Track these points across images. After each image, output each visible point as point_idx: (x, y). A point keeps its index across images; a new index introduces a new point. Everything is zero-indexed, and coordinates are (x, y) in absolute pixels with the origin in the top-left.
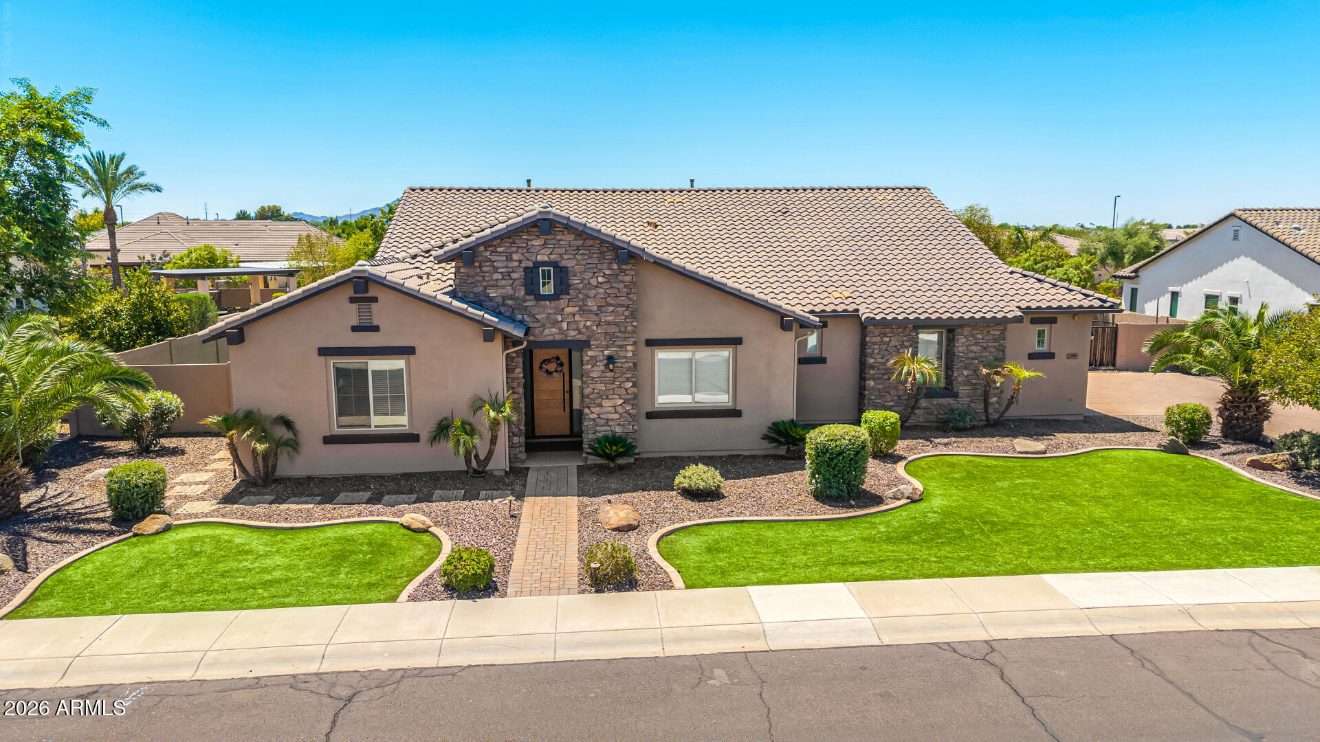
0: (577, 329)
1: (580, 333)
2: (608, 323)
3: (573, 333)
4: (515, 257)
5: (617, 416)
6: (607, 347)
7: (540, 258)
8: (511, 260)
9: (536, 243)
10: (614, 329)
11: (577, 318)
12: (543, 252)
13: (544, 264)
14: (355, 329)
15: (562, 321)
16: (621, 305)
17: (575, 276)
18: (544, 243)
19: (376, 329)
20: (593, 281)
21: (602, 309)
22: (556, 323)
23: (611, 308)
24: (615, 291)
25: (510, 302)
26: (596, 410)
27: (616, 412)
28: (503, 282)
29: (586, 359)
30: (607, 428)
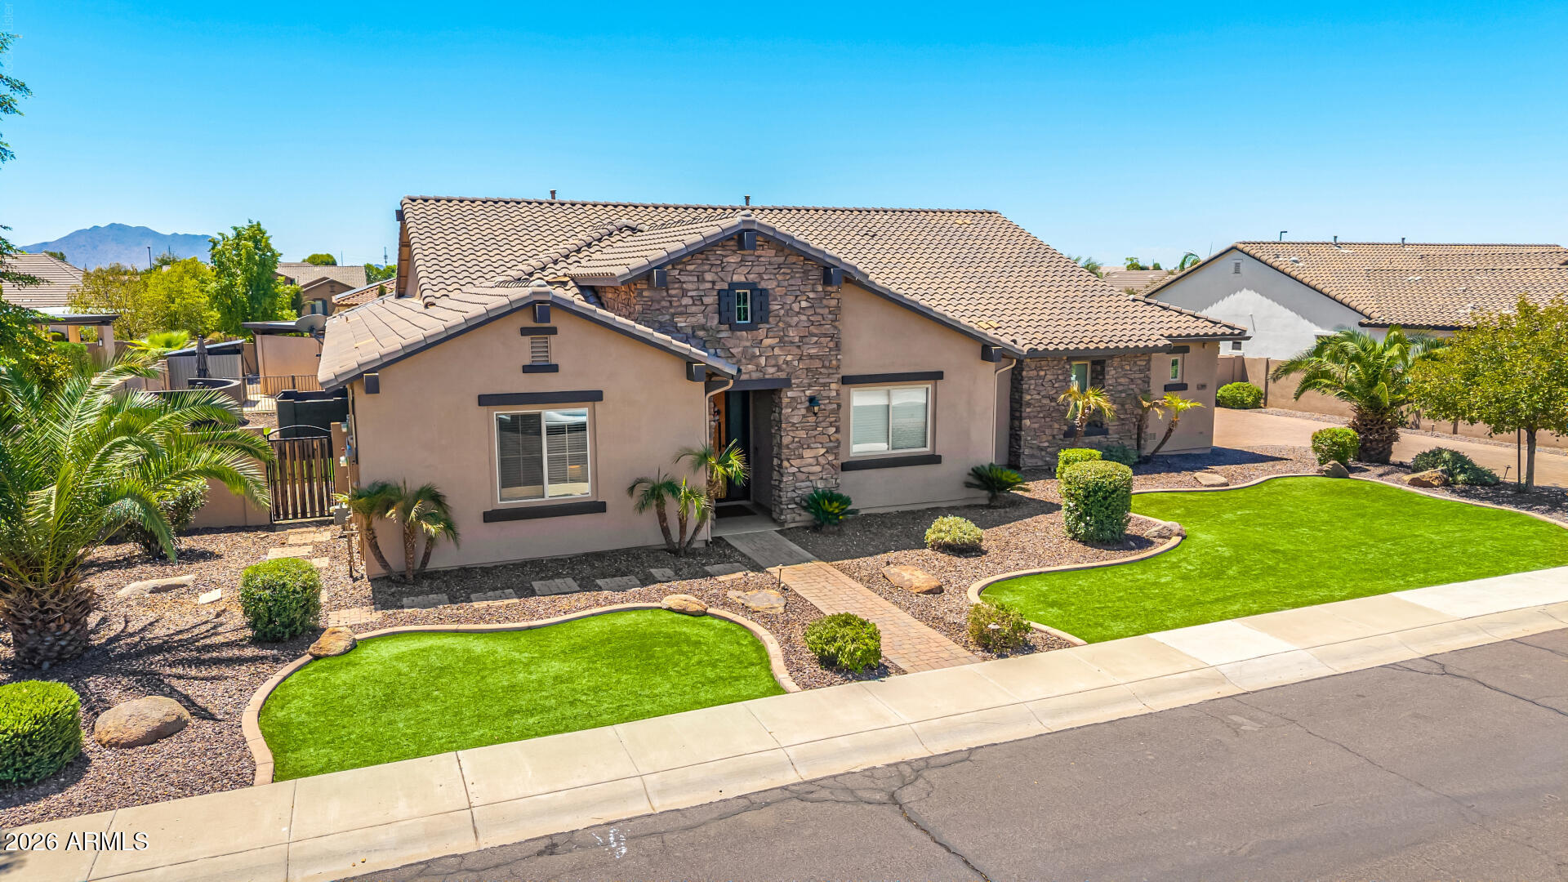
0: (777, 365)
1: (779, 369)
2: (811, 357)
3: (771, 370)
4: (709, 277)
5: (818, 469)
6: (810, 386)
7: (736, 278)
8: (704, 281)
9: (732, 259)
10: (817, 364)
11: (777, 351)
12: (739, 270)
13: (740, 285)
14: (527, 369)
15: (760, 356)
16: (825, 335)
17: (775, 300)
18: (742, 261)
19: (554, 368)
20: (796, 307)
21: (807, 340)
22: (753, 358)
23: (815, 339)
24: (819, 318)
26: (797, 462)
27: (818, 464)
28: (693, 309)
29: (785, 401)
30: (808, 483)
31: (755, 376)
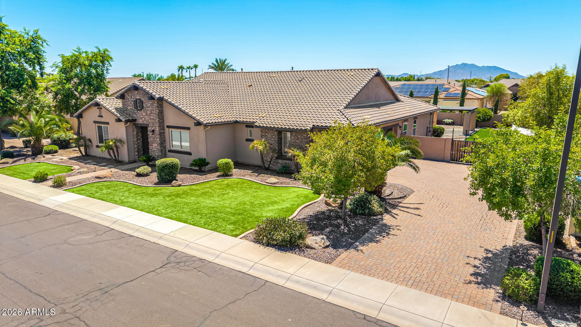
0: (146, 120)
1: (147, 122)
2: (152, 119)
3: (145, 122)
5: (156, 150)
6: (153, 127)
8: (131, 98)
10: (153, 121)
11: (146, 117)
12: (137, 96)
13: (138, 99)
14: (99, 116)
15: (143, 118)
17: (145, 103)
18: (137, 93)
19: (102, 117)
20: (148, 105)
22: (141, 118)
23: (152, 114)
24: (153, 109)
25: (132, 111)
26: (151, 147)
27: (156, 148)
28: (130, 105)
29: (148, 130)
30: (154, 153)
31: (142, 123)
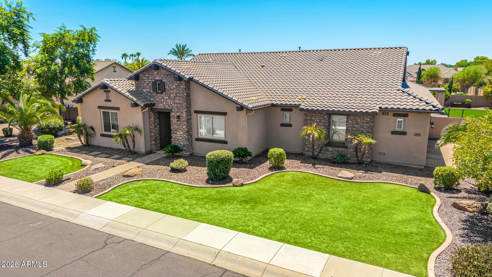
0: (168, 105)
2: (177, 103)
4: (150, 78)
5: (181, 138)
6: (177, 112)
7: (157, 78)
9: (155, 73)
10: (179, 105)
11: (168, 101)
12: (157, 76)
13: (158, 80)
14: (106, 101)
15: (164, 102)
16: (181, 97)
17: (167, 85)
18: (158, 73)
19: (110, 101)
20: (172, 88)
21: (176, 98)
22: (162, 102)
23: (178, 98)
24: (179, 91)
25: (149, 94)
26: (175, 135)
28: (147, 87)
29: (171, 116)
30: (178, 142)
31: (163, 107)
